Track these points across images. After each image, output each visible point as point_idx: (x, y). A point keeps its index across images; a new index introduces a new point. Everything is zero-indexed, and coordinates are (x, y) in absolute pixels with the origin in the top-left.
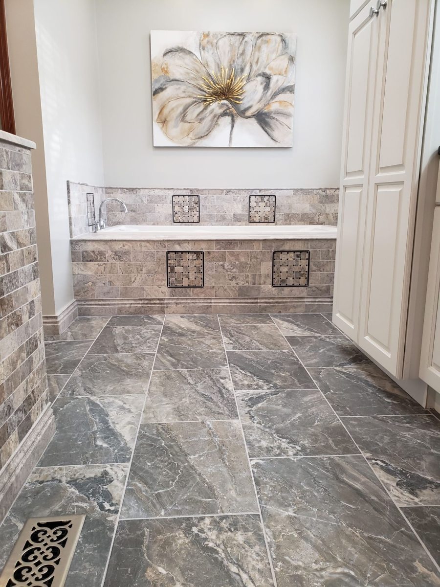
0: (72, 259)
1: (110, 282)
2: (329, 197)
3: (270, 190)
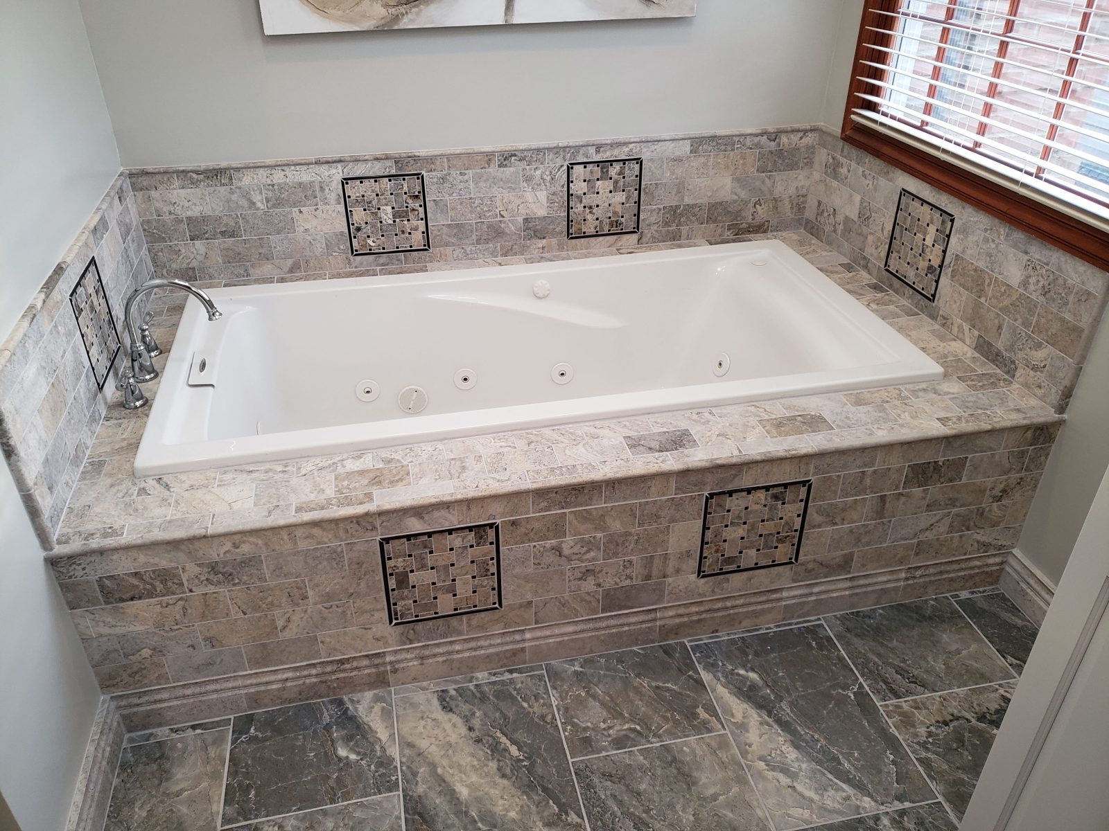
0: (69, 603)
2: (786, 154)
3: (626, 144)
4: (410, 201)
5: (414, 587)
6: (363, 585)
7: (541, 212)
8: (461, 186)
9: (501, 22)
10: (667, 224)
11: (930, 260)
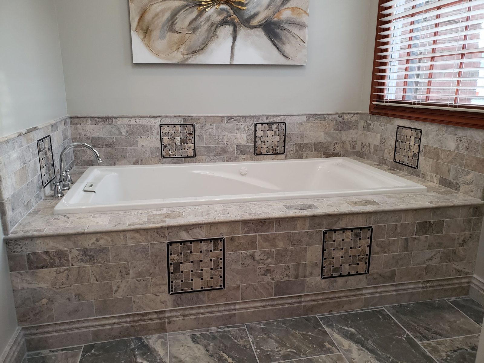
0: (10, 267)
1: (77, 295)
2: (346, 123)
3: (279, 116)
4: (188, 135)
5: (182, 272)
6: (157, 269)
7: (243, 143)
8: (210, 130)
9: (229, 63)
10: (297, 151)
11: (413, 152)
